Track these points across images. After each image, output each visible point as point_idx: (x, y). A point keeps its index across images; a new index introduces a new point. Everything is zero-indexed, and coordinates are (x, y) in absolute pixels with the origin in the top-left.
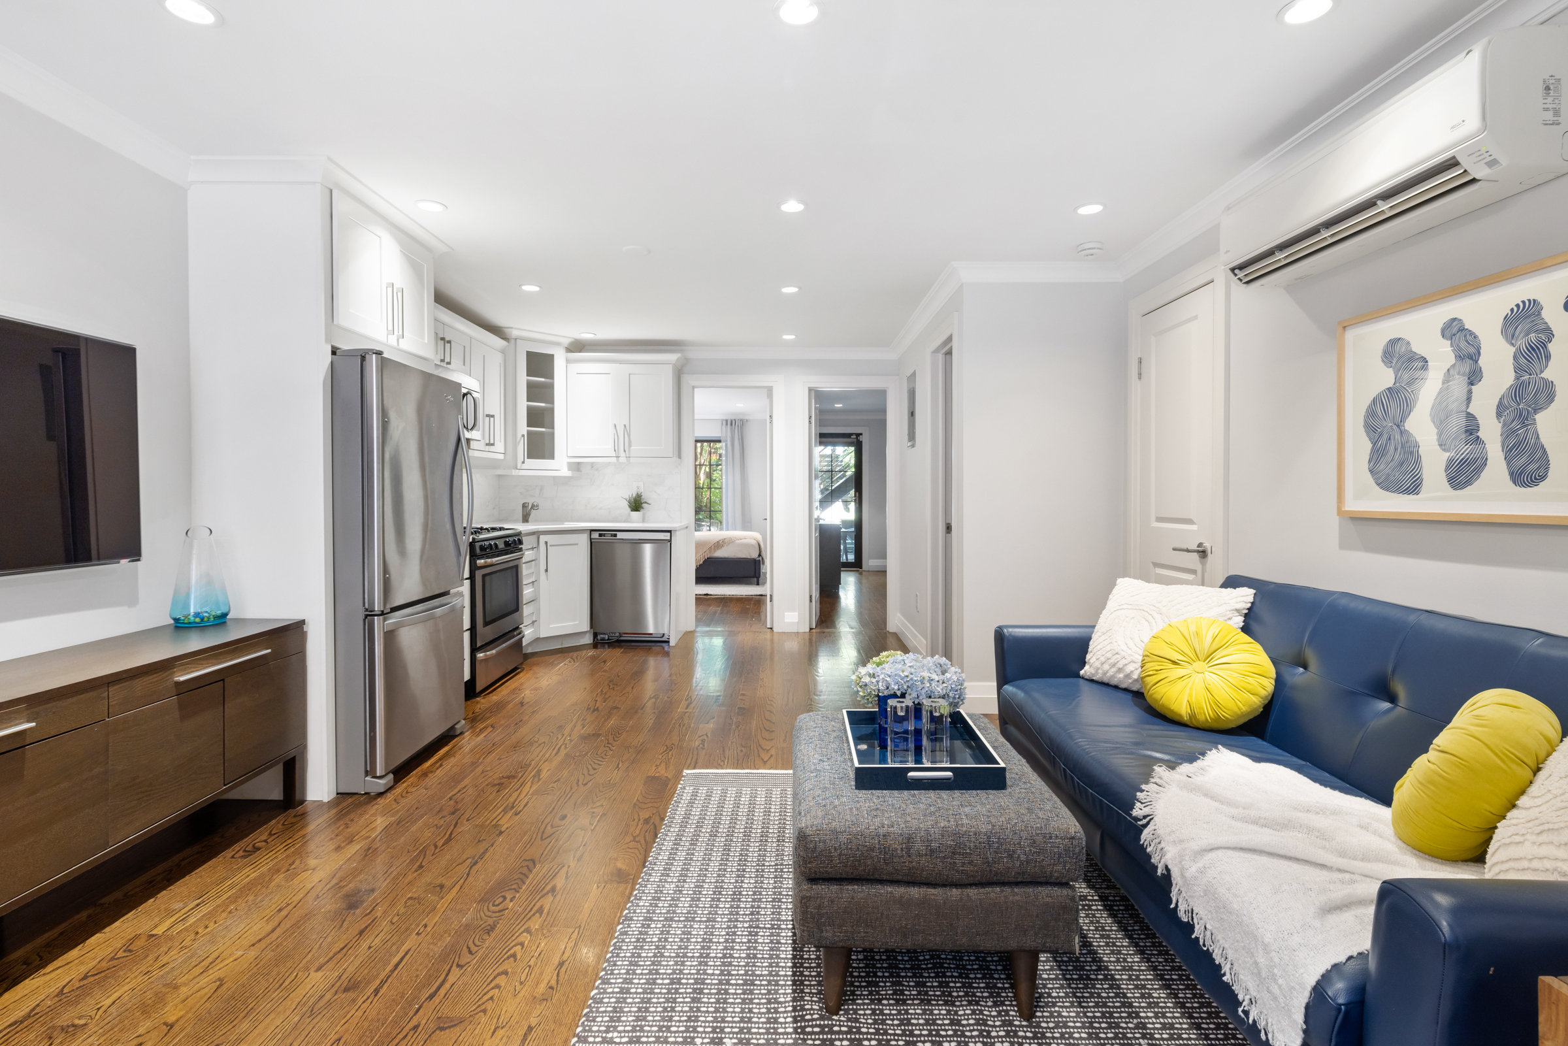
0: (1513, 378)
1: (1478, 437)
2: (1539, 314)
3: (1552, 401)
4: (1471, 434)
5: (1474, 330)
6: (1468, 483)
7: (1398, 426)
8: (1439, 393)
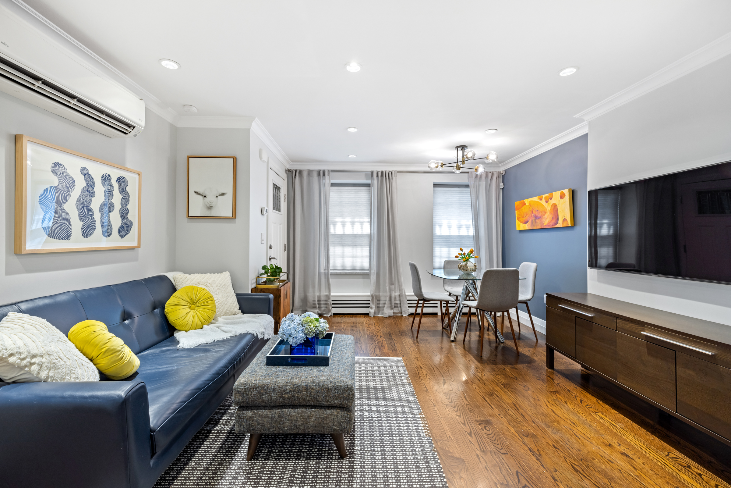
0: (104, 199)
1: (93, 218)
2: (111, 180)
3: (113, 210)
4: (91, 216)
5: (92, 176)
6: (89, 235)
7: (60, 206)
8: (80, 197)
